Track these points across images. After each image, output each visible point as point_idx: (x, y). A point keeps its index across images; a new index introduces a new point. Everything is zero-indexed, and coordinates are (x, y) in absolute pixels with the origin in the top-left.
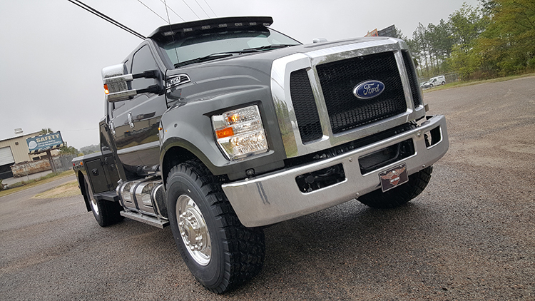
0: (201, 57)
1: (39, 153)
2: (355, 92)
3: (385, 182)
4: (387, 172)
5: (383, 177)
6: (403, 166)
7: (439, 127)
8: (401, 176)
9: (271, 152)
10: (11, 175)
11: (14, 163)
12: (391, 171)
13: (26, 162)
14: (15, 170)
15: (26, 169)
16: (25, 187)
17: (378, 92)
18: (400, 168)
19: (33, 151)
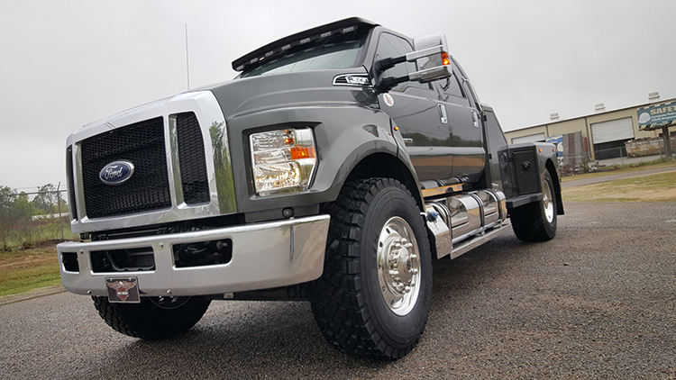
2: (100, 174)
3: (112, 292)
4: (113, 281)
6: (133, 280)
8: (130, 291)
10: (625, 154)
11: (629, 140)
12: (119, 280)
14: (629, 148)
15: (644, 148)
19: (644, 127)
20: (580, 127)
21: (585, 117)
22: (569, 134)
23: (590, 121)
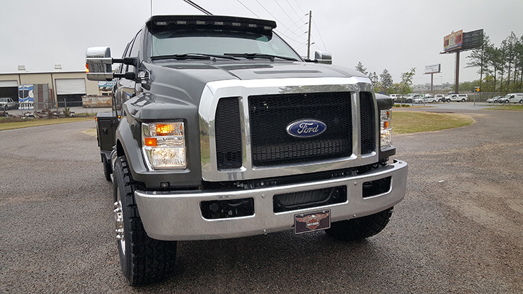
0: (178, 54)
1: (107, 91)
2: (288, 129)
3: (300, 225)
4: (305, 216)
5: (298, 219)
6: (327, 212)
7: (390, 177)
8: (321, 221)
9: (187, 171)
10: (81, 105)
11: (85, 95)
12: (311, 215)
13: (95, 96)
14: (85, 101)
15: (94, 102)
16: (88, 119)
17: (315, 133)
18: (322, 213)
19: (102, 88)
20: (46, 80)
21: (51, 73)
22: (38, 85)
23: (55, 77)
